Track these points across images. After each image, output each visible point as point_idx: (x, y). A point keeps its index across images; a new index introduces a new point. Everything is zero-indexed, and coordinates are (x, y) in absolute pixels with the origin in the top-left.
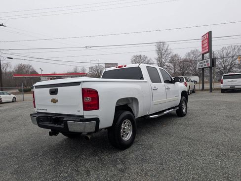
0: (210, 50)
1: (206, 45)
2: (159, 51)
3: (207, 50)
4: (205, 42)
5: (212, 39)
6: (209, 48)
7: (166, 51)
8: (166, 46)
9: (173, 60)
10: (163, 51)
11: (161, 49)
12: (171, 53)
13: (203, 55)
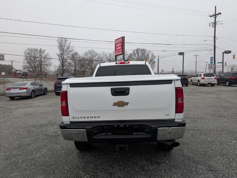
0: (123, 53)
1: (120, 48)
2: (61, 47)
3: (121, 53)
4: (118, 45)
5: (125, 44)
6: (122, 51)
7: (68, 48)
8: (68, 42)
9: (73, 57)
10: (66, 47)
11: (63, 46)
12: (73, 50)
13: (116, 56)
